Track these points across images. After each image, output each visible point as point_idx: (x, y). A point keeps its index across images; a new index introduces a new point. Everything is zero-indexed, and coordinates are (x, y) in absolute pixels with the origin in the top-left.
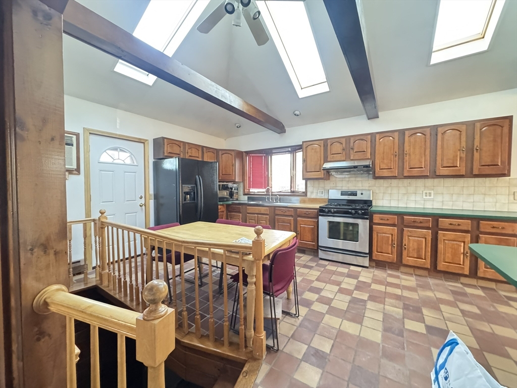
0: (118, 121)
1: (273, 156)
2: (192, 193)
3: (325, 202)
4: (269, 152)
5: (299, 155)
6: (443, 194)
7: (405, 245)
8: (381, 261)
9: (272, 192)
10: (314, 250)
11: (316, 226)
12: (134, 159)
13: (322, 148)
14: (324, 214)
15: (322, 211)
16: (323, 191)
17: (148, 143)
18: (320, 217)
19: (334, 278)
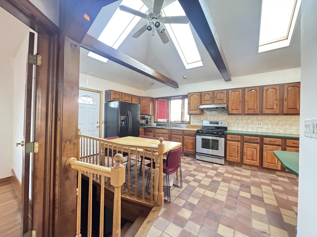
0: (87, 81)
1: (171, 101)
2: (126, 121)
3: (200, 127)
4: (169, 99)
5: (186, 100)
6: (267, 124)
7: (245, 153)
8: (232, 161)
9: (170, 121)
10: (193, 155)
11: (195, 141)
12: (94, 101)
13: (199, 97)
14: (200, 134)
15: (198, 133)
16: (200, 121)
17: (102, 93)
18: (197, 136)
19: (203, 170)
